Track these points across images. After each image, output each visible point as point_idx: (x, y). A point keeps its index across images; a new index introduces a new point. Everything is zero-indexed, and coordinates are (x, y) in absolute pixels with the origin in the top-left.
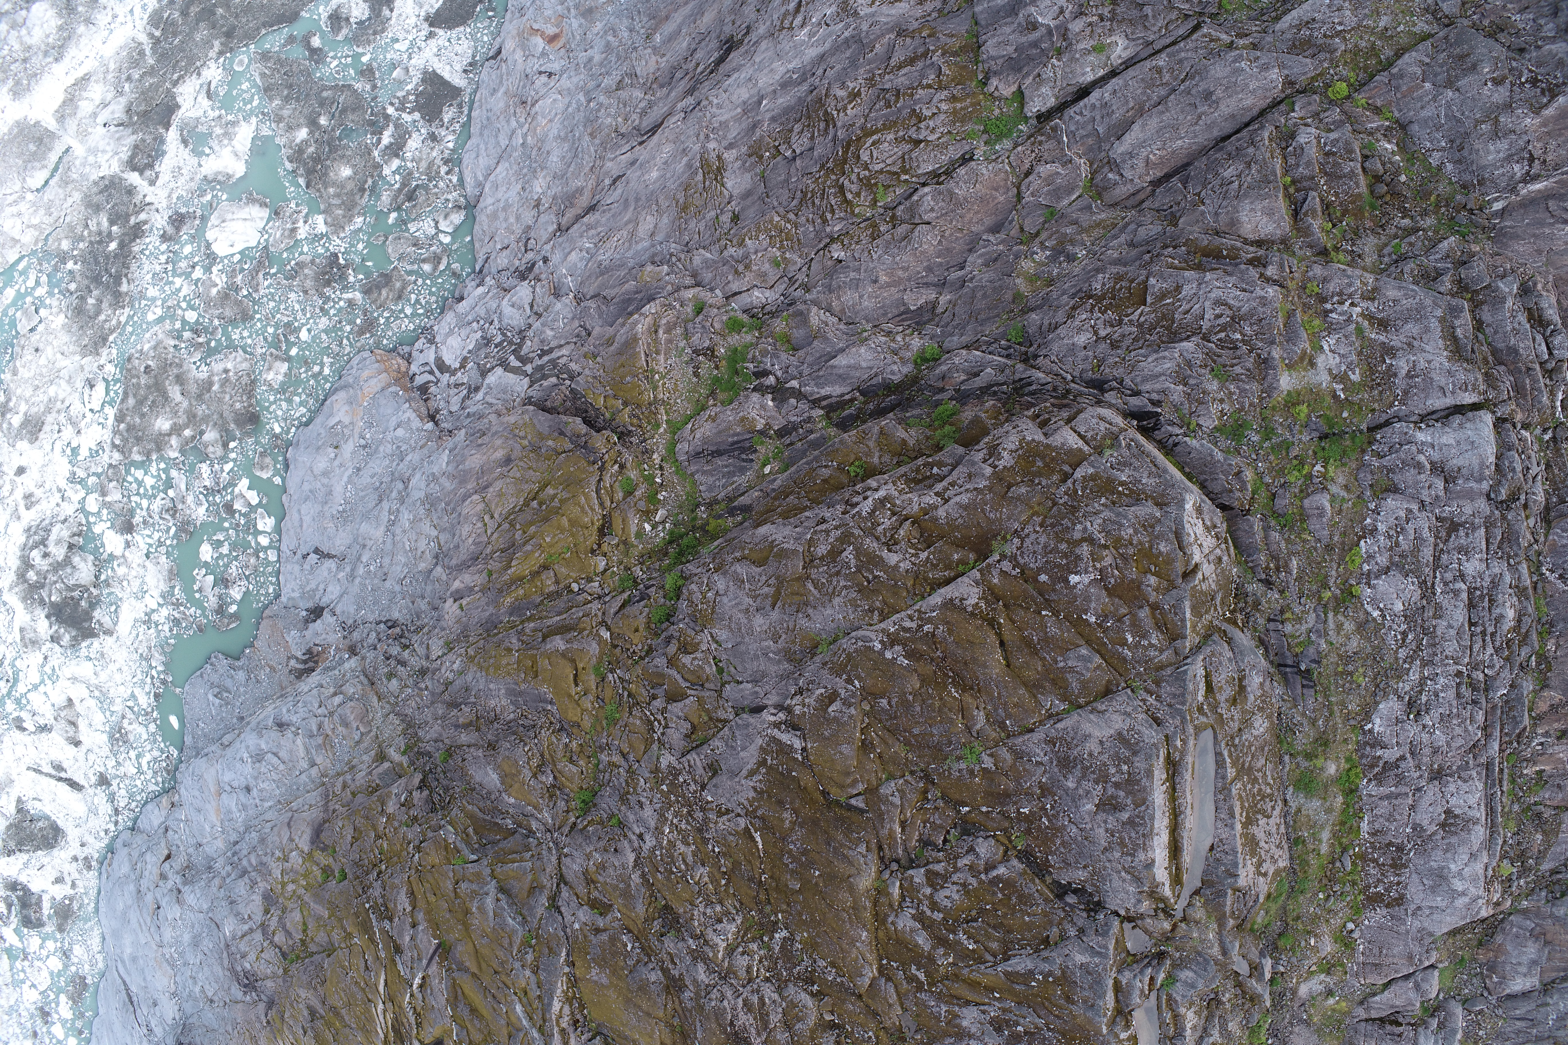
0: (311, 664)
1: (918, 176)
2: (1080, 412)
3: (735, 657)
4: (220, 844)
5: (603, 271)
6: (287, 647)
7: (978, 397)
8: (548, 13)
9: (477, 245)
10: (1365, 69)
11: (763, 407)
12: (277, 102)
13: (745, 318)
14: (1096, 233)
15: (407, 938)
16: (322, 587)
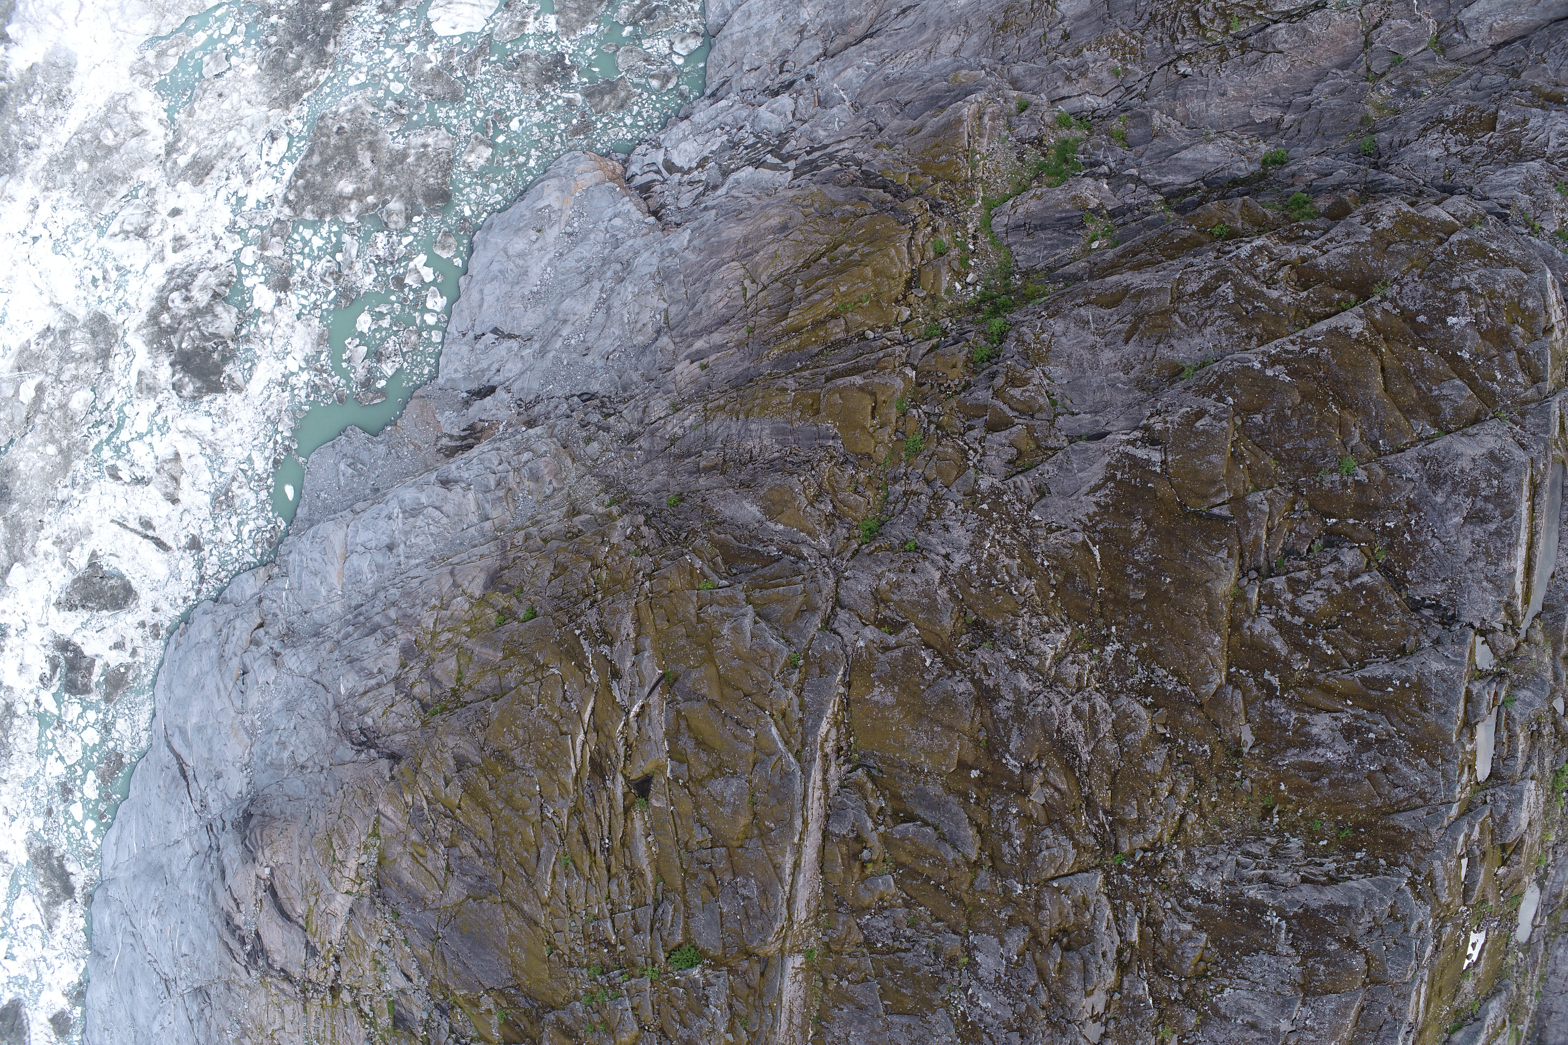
0: (472, 439)
1: (1273, 13)
3: (1073, 389)
4: (337, 608)
5: (888, 82)
6: (438, 427)
7: (1330, 192)
9: (711, 71)
11: (1098, 189)
13: (1072, 119)
14: (1439, 79)
15: (629, 664)
16: (496, 366)
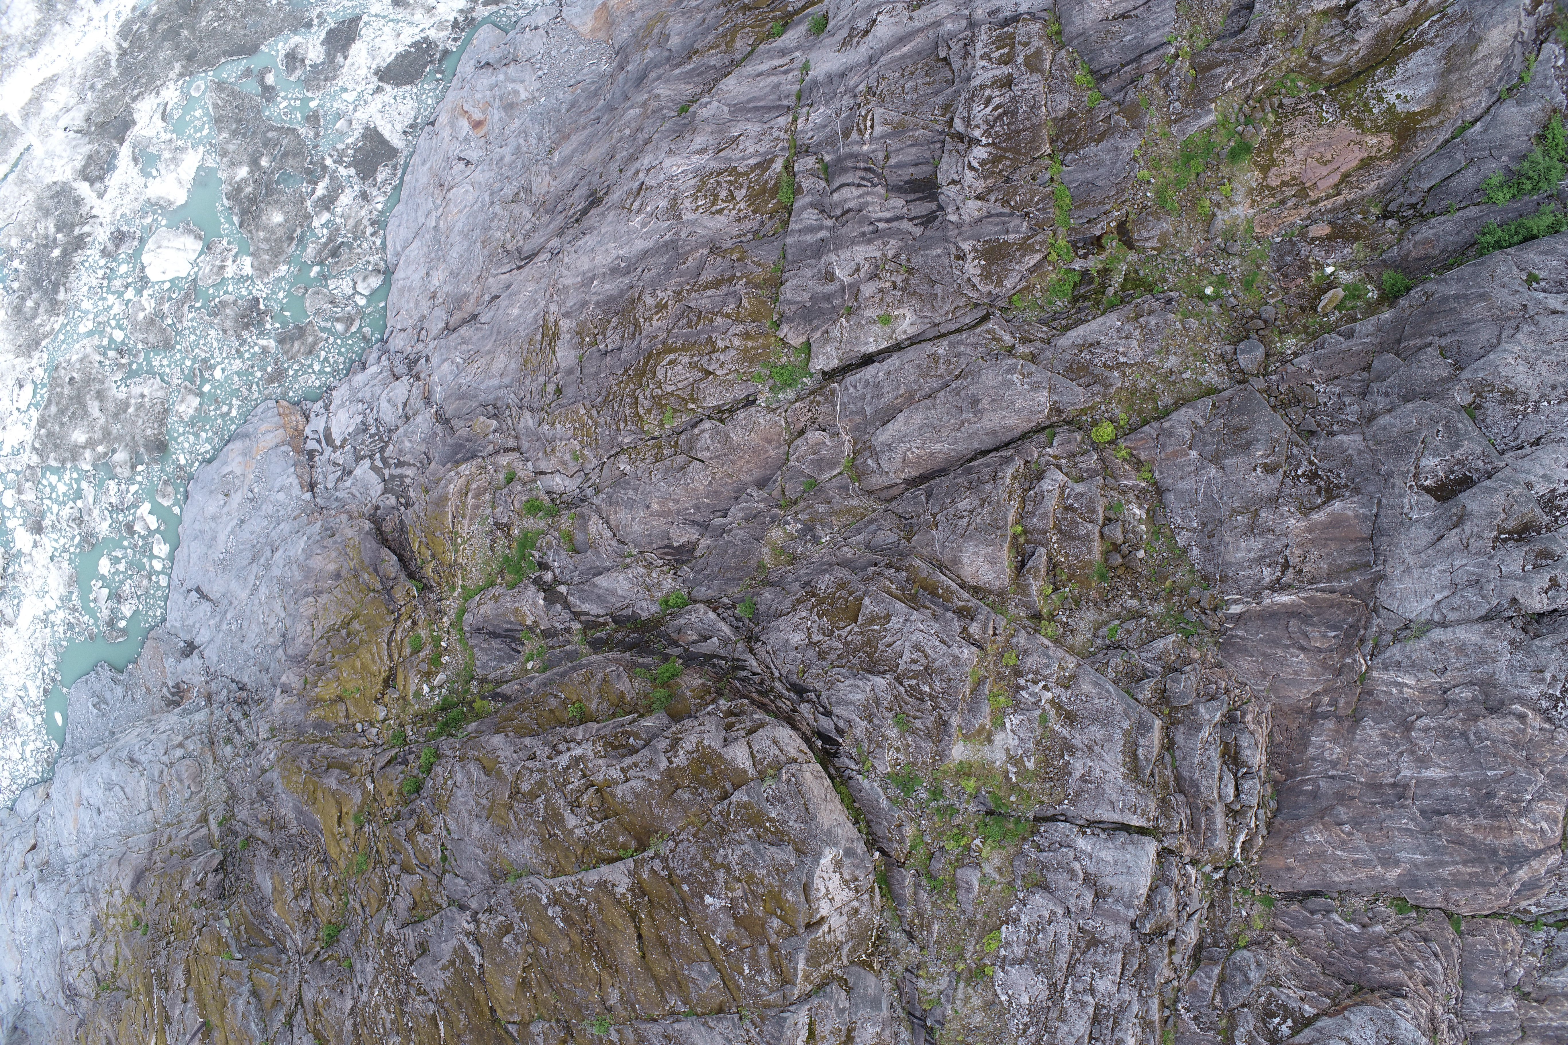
0: (177, 698)
1: (704, 408)
2: (761, 725)
3: (457, 850)
4: (73, 852)
5: (461, 395)
6: (163, 673)
7: (700, 665)
8: (478, 96)
10: (1140, 411)
11: (535, 604)
12: (225, 135)
13: (545, 501)
14: (845, 518)
15: (178, 1012)
16: (196, 626)
